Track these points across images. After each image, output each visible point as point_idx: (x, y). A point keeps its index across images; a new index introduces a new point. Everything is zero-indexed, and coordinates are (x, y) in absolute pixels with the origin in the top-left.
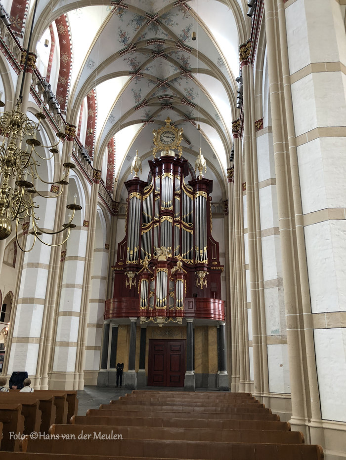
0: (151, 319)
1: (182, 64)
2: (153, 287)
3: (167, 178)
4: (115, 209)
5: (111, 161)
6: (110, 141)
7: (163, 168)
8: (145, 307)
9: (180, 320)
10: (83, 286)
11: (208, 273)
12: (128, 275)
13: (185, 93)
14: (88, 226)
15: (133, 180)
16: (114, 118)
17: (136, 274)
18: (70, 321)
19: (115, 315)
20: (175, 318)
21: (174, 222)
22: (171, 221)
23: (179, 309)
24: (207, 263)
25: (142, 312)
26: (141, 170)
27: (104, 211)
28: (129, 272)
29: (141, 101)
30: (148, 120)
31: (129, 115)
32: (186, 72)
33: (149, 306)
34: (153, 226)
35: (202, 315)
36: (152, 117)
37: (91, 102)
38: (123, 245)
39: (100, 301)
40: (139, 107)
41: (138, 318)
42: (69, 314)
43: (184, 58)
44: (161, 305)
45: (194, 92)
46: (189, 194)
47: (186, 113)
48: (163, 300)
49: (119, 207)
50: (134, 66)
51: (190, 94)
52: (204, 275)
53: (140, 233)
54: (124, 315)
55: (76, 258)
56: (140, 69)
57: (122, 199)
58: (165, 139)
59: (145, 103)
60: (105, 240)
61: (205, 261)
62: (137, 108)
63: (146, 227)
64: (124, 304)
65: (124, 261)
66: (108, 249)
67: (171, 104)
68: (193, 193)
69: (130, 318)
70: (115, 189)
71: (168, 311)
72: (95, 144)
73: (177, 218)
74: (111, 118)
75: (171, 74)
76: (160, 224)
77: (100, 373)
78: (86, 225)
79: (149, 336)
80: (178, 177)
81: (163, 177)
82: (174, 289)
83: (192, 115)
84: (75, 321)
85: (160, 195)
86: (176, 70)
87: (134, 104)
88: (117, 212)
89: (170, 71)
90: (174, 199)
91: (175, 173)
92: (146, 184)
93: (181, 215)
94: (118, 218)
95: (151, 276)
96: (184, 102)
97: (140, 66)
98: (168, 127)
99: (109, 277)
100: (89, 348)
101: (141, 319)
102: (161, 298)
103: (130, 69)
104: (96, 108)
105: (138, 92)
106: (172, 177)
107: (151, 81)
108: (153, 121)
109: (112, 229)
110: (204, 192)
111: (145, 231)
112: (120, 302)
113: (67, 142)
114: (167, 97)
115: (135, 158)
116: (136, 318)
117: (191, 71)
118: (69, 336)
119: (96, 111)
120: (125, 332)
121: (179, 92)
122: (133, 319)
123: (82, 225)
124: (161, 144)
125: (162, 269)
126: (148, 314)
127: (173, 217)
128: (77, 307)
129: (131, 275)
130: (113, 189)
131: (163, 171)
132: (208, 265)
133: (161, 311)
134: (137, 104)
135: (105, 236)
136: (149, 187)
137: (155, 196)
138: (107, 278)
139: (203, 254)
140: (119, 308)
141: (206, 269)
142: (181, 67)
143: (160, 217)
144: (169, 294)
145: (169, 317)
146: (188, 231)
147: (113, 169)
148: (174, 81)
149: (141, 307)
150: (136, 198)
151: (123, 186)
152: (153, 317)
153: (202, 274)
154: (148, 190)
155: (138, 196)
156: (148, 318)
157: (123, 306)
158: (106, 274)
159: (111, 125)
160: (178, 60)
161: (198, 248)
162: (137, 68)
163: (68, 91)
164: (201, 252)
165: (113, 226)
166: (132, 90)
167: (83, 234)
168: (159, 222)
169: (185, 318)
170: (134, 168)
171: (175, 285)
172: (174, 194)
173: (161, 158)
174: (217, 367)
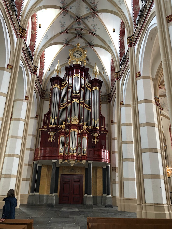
0: (66, 161)
1: (93, 7)
2: (68, 141)
3: (77, 77)
4: (43, 94)
5: (42, 67)
6: (42, 54)
7: (74, 72)
8: (63, 153)
9: (84, 162)
10: (23, 138)
11: (99, 135)
12: (51, 134)
13: (91, 27)
14: (28, 100)
15: (56, 77)
16: (47, 37)
17: (55, 133)
18: (13, 161)
19: (42, 158)
20: (81, 161)
21: (80, 103)
22: (79, 102)
23: (84, 155)
24: (99, 128)
25: (60, 157)
26: (61, 72)
27: (37, 94)
28: (51, 132)
29: (64, 29)
30: (66, 43)
31: (57, 37)
32: (95, 12)
33: (65, 153)
34: (67, 105)
35: (97, 159)
36: (69, 42)
37: (34, 25)
38: (48, 116)
39: (31, 150)
40: (63, 33)
41: (58, 160)
42: (12, 155)
43: (95, 2)
44: (73, 153)
45: (96, 27)
46: (89, 88)
47: (89, 42)
48: (74, 149)
49: (46, 94)
50: (63, 4)
51: (94, 28)
52: (97, 135)
53: (59, 109)
54: (47, 158)
55: (19, 119)
56: (67, 7)
57: (47, 89)
58: (76, 54)
59: (67, 31)
60: (36, 112)
61: (98, 127)
62: (62, 33)
63: (63, 105)
64: (47, 151)
65: (48, 126)
66: (38, 118)
67: (81, 34)
68: (91, 88)
69: (52, 160)
70: (43, 83)
71: (77, 156)
72: (35, 51)
73: (82, 101)
74: (46, 36)
75: (85, 13)
76: (71, 104)
77: (29, 196)
78: (27, 99)
79: (61, 172)
80: (83, 78)
81: (74, 77)
82: (81, 143)
83: (92, 43)
84: (16, 161)
85: (72, 87)
86: (88, 10)
87: (60, 31)
88: (44, 96)
89: (84, 11)
90: (80, 90)
91: (81, 75)
92: (63, 80)
93: (84, 99)
94: (44, 100)
95: (67, 134)
96: (90, 33)
97: (67, 5)
98: (78, 49)
99: (37, 135)
100: (23, 179)
101: (60, 161)
102: (73, 148)
103: (61, 5)
104: (37, 30)
105: (63, 23)
106: (79, 77)
107: (72, 17)
108: (69, 45)
109: (40, 106)
110: (98, 87)
111: (62, 108)
112: (45, 150)
113: (20, 39)
114: (80, 29)
115: (57, 65)
116: (56, 160)
117: (98, 11)
118: (11, 171)
119: (37, 32)
120: (46, 170)
121: (87, 26)
122: (54, 161)
123: (24, 99)
124: (74, 57)
125: (74, 130)
126: (64, 158)
127: (80, 100)
128: (18, 151)
129: (52, 134)
130: (42, 82)
131: (74, 73)
132: (99, 129)
133: (73, 156)
134: (62, 31)
135: (36, 110)
136: (65, 82)
137: (69, 87)
138: (36, 136)
139: (97, 123)
140: (45, 153)
141: (98, 132)
142: (92, 9)
143: (72, 100)
144: (78, 145)
145: (78, 160)
146: (88, 109)
147: (43, 71)
148: (85, 19)
149: (60, 153)
150: (57, 88)
151: (49, 81)
152: (67, 159)
153: (96, 135)
154: (64, 84)
155: (58, 87)
156: (64, 160)
157: (47, 152)
158: (35, 133)
159: (45, 41)
160: (90, 4)
161: (94, 120)
162: (65, 6)
163: (22, 7)
164: (96, 122)
165: (41, 105)
166: (60, 21)
167: (25, 104)
168: (71, 102)
169: (87, 161)
170: (56, 71)
171: (81, 140)
172: (81, 87)
173: (73, 65)
174: (102, 192)
